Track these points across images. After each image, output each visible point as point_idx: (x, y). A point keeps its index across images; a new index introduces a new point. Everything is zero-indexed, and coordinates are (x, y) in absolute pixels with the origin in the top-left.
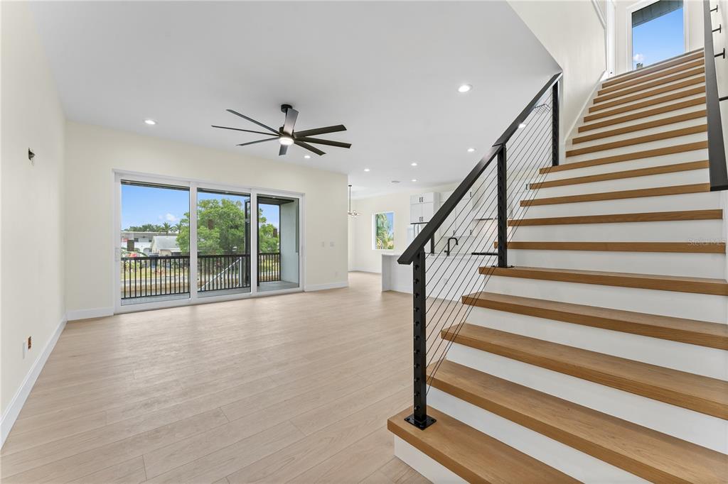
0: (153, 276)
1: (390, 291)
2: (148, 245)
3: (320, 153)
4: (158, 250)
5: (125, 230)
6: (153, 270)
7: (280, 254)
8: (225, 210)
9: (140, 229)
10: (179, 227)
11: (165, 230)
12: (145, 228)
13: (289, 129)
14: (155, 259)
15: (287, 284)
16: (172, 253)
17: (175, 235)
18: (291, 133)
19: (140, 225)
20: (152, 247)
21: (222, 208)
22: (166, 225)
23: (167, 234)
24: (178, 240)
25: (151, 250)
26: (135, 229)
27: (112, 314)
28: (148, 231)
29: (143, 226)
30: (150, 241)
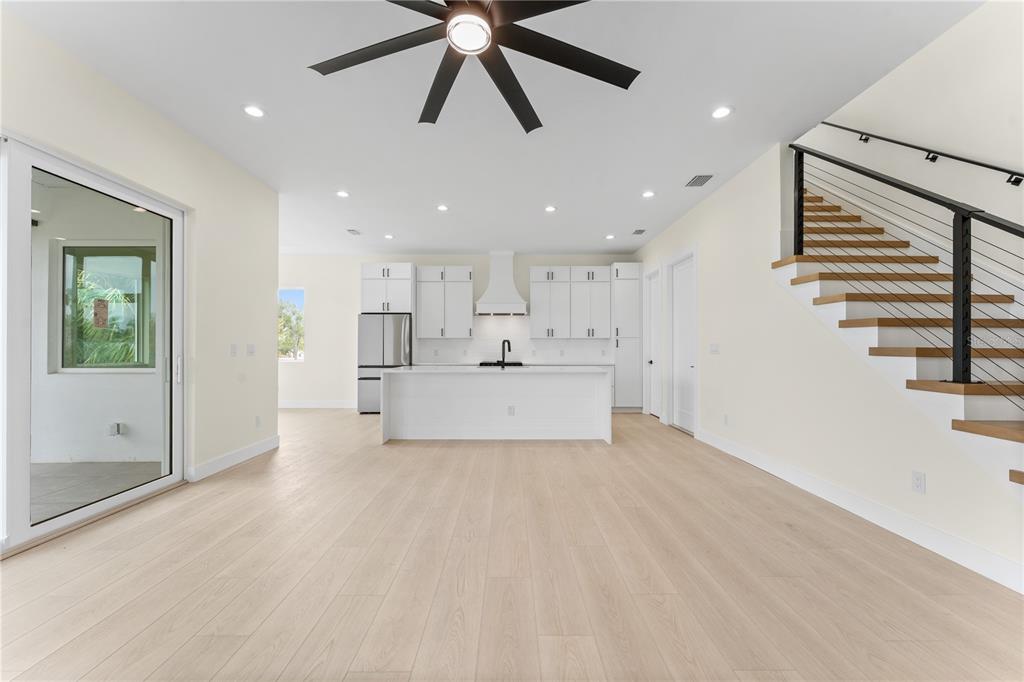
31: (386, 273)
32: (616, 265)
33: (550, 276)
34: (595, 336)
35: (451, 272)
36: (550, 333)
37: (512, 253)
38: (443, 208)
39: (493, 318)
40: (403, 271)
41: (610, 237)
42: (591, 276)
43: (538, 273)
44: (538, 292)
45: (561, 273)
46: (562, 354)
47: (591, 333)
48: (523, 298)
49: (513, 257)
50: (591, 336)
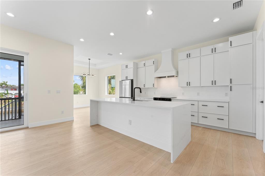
31: (127, 66)
32: (231, 39)
33: (189, 55)
34: (216, 85)
36: (189, 84)
37: (171, 49)
39: (167, 79)
40: (131, 65)
42: (214, 50)
43: (182, 55)
45: (195, 53)
46: (198, 94)
47: (214, 83)
48: (175, 68)
49: (172, 51)
50: (214, 85)
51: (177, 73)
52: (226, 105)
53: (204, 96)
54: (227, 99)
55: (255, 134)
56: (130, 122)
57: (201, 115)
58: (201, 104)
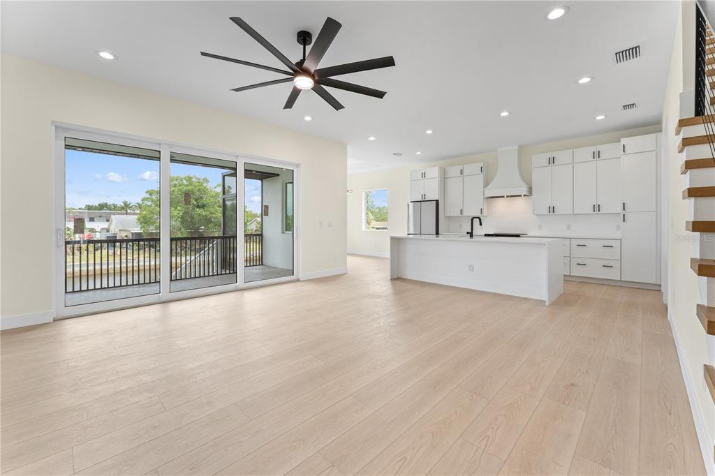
0: (111, 259)
1: (399, 279)
2: (105, 225)
3: (337, 106)
4: (117, 230)
5: (79, 209)
6: (111, 252)
7: (261, 235)
8: (190, 187)
9: (96, 208)
10: (140, 206)
11: (125, 208)
12: (102, 207)
13: (310, 65)
14: (112, 241)
15: (271, 270)
16: (133, 234)
17: (136, 214)
18: (312, 70)
19: (96, 203)
20: (109, 226)
21: (187, 185)
22: (125, 203)
23: (127, 213)
24: (139, 219)
25: (108, 231)
26: (89, 208)
27: (52, 321)
28: (103, 211)
29: (99, 205)
30: (108, 221)
31: (424, 175)
32: (624, 141)
33: (552, 161)
34: (601, 212)
35: (468, 169)
36: (552, 210)
37: (517, 147)
38: (429, 132)
39: (506, 200)
40: (434, 173)
41: (600, 118)
42: (597, 155)
43: (540, 159)
44: (539, 176)
46: (569, 227)
47: (597, 208)
48: (524, 180)
49: (518, 150)
50: (597, 212)
51: (530, 189)
52: (616, 244)
53: (580, 230)
54: (618, 235)
55: (660, 285)
56: (471, 268)
57: (574, 262)
58: (575, 243)
